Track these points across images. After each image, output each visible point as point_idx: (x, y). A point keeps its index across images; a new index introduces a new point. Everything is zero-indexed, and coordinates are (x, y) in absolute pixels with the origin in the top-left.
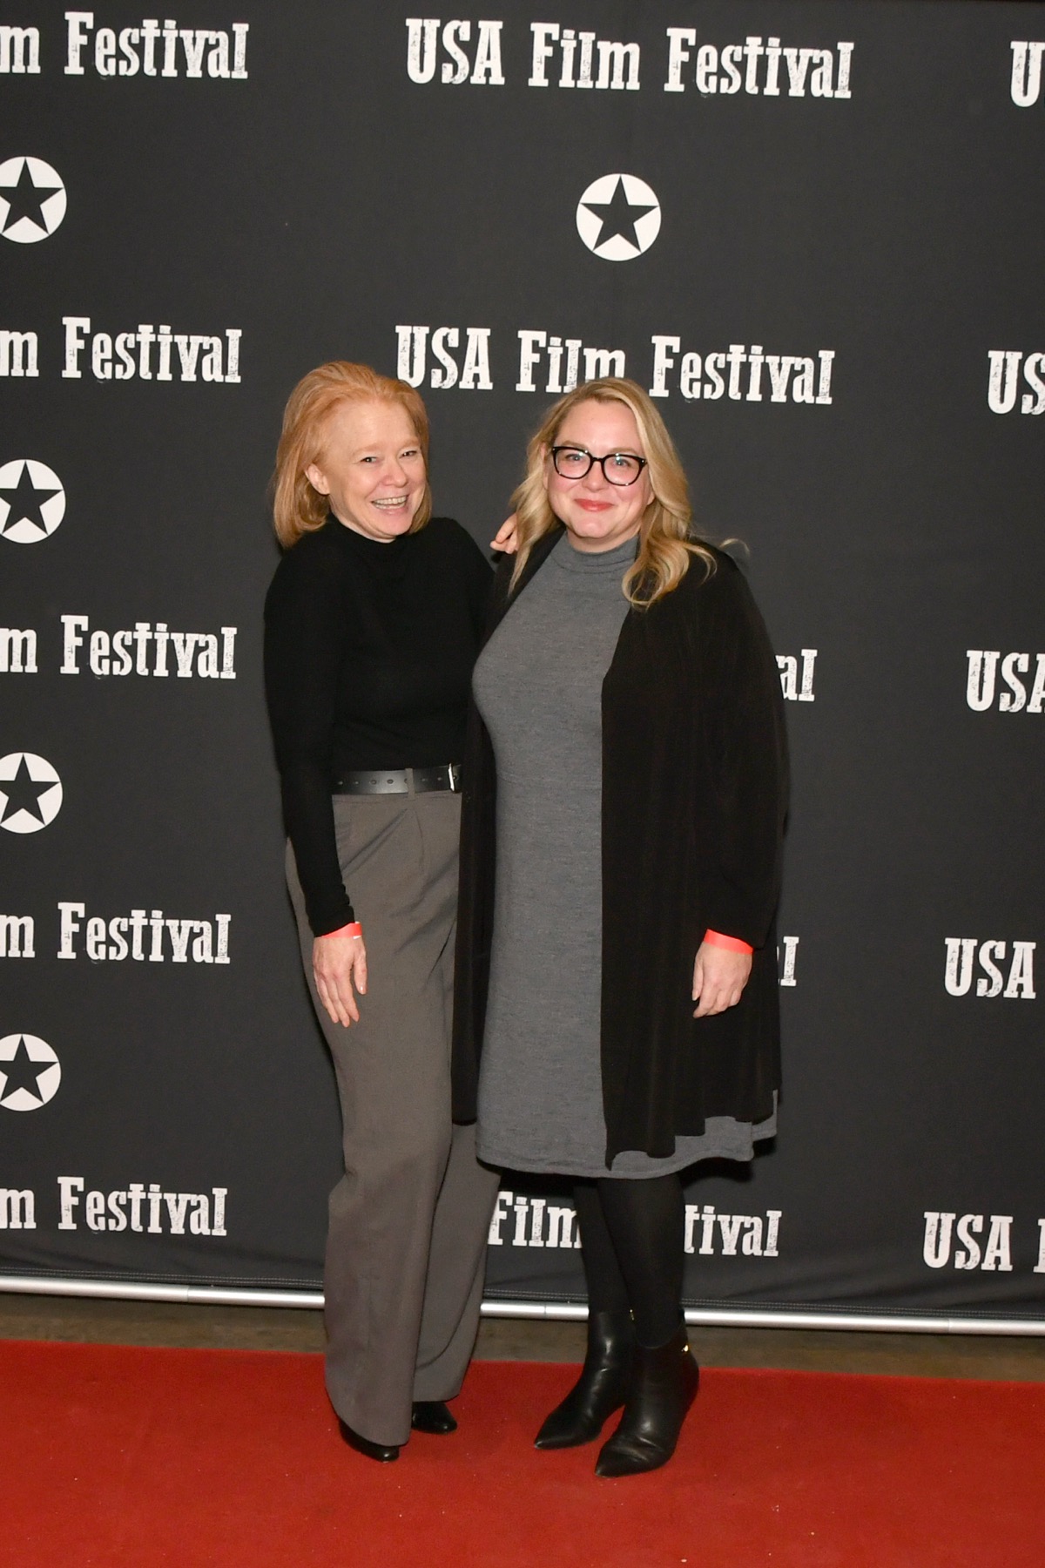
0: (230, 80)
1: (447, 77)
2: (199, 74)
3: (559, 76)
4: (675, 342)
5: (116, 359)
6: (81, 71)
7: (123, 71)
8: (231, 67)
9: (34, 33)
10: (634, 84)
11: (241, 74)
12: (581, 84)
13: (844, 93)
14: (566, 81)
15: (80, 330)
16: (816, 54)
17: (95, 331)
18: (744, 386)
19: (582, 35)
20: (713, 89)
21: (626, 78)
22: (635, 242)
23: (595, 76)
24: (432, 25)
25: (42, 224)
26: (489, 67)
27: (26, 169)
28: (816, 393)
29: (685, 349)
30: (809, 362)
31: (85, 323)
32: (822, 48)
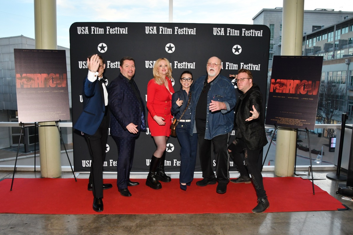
0: (126, 34)
1: (150, 33)
2: (122, 33)
3: (163, 32)
4: (177, 62)
5: (113, 66)
6: (108, 33)
7: (113, 33)
8: (126, 32)
9: (103, 29)
10: (171, 33)
11: (127, 33)
12: (165, 33)
13: (195, 34)
14: (164, 33)
15: (109, 62)
16: (192, 30)
17: (111, 62)
18: (185, 67)
19: (165, 28)
20: (180, 34)
21: (170, 33)
22: (172, 51)
23: (167, 32)
24: (148, 27)
25: (104, 50)
26: (155, 32)
27: (102, 44)
28: (193, 67)
29: (178, 63)
30: (192, 64)
31: (110, 62)
32: (192, 29)
